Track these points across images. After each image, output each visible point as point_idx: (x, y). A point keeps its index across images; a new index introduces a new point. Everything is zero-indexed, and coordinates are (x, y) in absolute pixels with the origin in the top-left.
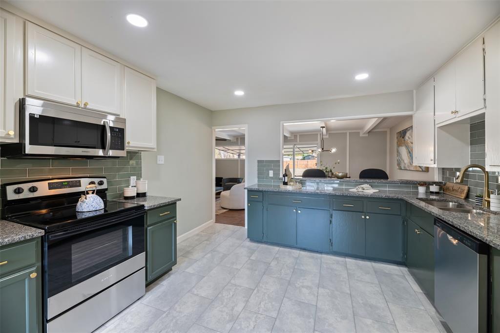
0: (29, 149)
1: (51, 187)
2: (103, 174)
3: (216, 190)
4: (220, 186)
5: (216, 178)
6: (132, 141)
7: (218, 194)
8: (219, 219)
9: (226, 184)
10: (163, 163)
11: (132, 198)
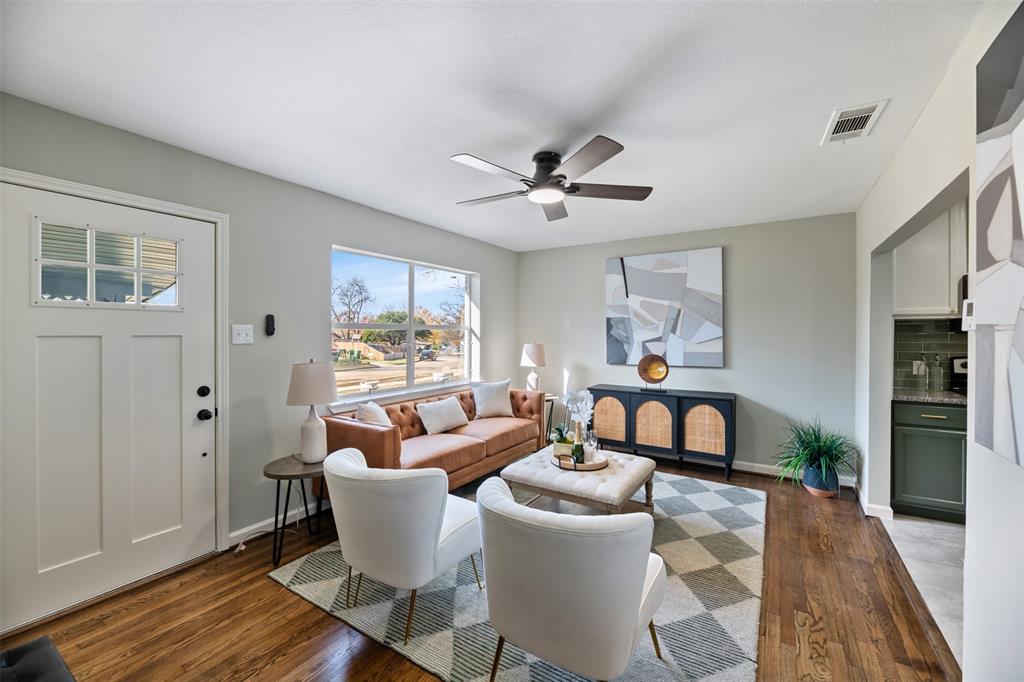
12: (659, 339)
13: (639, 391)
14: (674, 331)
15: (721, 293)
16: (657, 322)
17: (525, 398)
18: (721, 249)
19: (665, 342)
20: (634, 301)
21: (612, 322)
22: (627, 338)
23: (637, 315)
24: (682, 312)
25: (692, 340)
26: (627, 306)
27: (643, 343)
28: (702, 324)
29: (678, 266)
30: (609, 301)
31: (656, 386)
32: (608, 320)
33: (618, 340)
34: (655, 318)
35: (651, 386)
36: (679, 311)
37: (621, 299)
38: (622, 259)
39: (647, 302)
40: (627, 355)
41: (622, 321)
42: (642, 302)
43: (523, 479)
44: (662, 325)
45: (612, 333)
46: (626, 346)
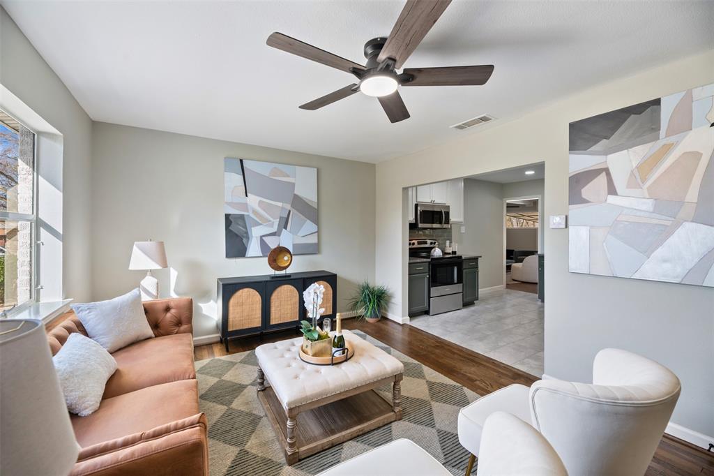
0: (420, 225)
1: (419, 243)
2: (434, 238)
3: (507, 263)
4: (512, 259)
5: (507, 250)
6: (453, 218)
7: (509, 268)
8: (508, 286)
9: (519, 257)
10: (464, 232)
11: (449, 254)
12: (273, 234)
13: (269, 279)
14: (286, 228)
15: (316, 201)
16: (271, 219)
17: (168, 309)
18: (316, 169)
19: (279, 236)
20: (253, 200)
21: (230, 218)
22: (247, 233)
23: (255, 212)
24: (291, 212)
25: (298, 234)
26: (246, 204)
27: (261, 237)
28: (305, 222)
29: (288, 176)
30: (228, 198)
31: (283, 272)
32: (227, 216)
33: (237, 235)
34: (270, 216)
35: (278, 273)
36: (290, 211)
37: (240, 197)
38: (241, 161)
39: (263, 202)
40: (246, 249)
41: (242, 217)
42: (260, 202)
43: (321, 394)
44: (276, 222)
45: (230, 228)
46: (244, 240)
